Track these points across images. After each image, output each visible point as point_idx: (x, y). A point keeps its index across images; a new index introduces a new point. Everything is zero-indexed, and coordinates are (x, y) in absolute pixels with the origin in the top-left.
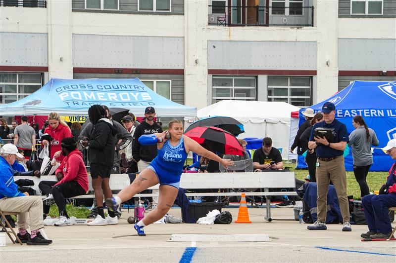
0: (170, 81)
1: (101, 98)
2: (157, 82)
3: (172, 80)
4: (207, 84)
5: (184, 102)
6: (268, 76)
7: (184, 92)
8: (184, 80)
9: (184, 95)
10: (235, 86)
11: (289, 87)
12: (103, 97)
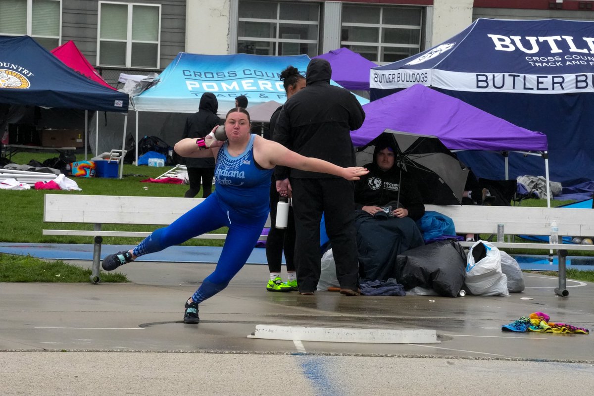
0: (160, 5)
1: (248, 87)
2: (134, 6)
3: (162, 5)
4: (228, 15)
5: (184, 46)
6: (343, 4)
7: (184, 29)
8: (185, 6)
9: (184, 33)
10: (280, 19)
11: (381, 26)
12: (250, 85)
